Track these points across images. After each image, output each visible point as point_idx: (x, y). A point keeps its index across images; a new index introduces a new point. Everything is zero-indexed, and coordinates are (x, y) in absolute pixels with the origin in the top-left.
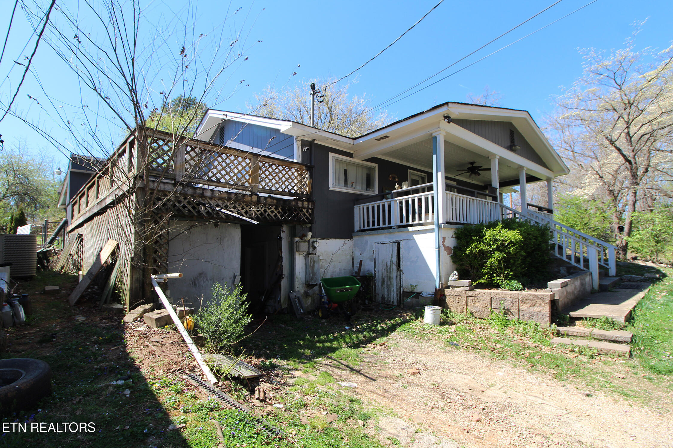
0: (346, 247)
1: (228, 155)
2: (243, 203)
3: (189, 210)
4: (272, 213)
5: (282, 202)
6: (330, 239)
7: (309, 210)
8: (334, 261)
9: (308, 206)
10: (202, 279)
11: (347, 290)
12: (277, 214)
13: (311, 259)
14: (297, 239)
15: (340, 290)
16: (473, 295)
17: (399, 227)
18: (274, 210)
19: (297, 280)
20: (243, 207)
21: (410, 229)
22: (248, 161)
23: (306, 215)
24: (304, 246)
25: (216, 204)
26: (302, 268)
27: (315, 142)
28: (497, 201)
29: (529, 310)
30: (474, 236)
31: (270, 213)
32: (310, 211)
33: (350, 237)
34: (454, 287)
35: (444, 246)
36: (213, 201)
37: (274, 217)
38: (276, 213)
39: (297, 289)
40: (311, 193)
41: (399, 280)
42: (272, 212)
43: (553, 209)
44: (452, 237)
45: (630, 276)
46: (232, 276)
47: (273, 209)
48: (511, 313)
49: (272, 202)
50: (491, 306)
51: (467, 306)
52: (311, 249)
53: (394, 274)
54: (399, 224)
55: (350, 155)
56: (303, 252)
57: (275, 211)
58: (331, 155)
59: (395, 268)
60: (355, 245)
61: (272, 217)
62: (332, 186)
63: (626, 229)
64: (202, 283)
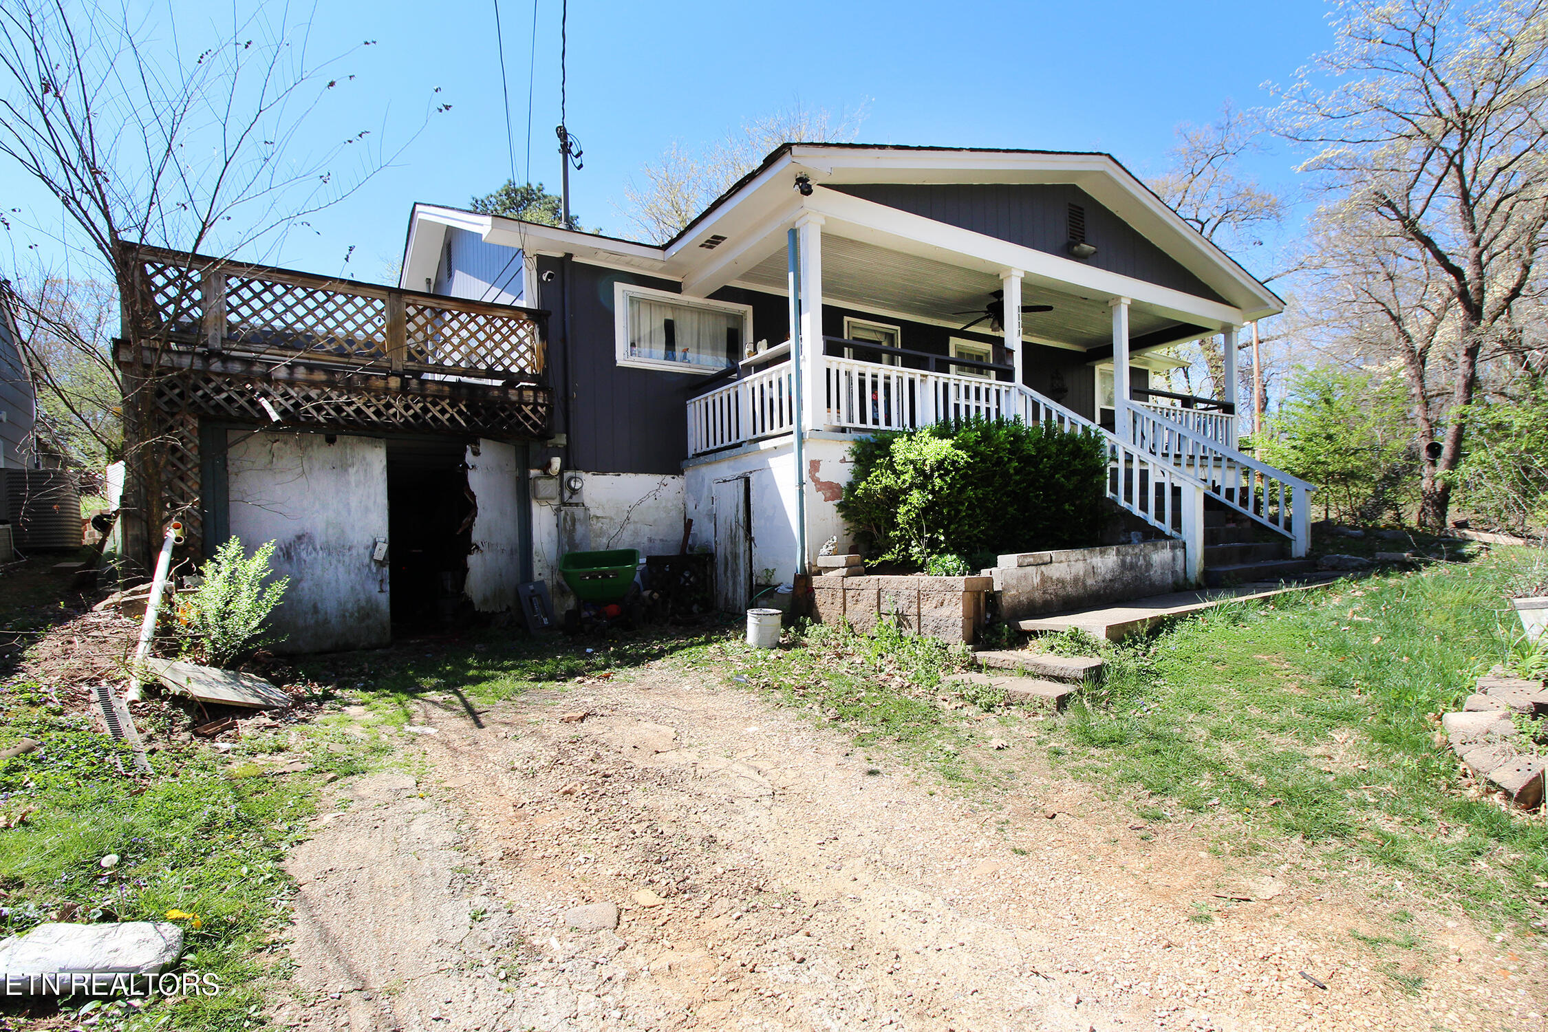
0: (664, 492)
1: (331, 293)
2: (369, 393)
3: (241, 407)
4: (443, 415)
5: (464, 391)
6: (623, 475)
7: (539, 408)
8: (635, 522)
9: (535, 399)
10: (302, 547)
11: (605, 575)
12: (456, 415)
13: (566, 513)
14: (534, 472)
15: (588, 574)
16: (854, 586)
17: (751, 441)
18: (447, 407)
19: (536, 558)
20: (369, 401)
21: (763, 445)
22: (379, 304)
23: (531, 418)
24: (547, 487)
25: (302, 394)
26: (549, 534)
27: (574, 259)
28: (1011, 379)
29: (933, 614)
30: (880, 457)
31: (439, 415)
32: (542, 410)
33: (677, 471)
34: (828, 569)
35: (816, 481)
36: (296, 389)
37: (447, 423)
38: (452, 415)
39: (536, 577)
40: (545, 371)
41: (747, 561)
42: (443, 411)
43: (1235, 401)
44: (843, 461)
45: (1338, 558)
46: (371, 542)
47: (445, 404)
48: (908, 621)
49: (437, 391)
50: (879, 608)
51: (845, 610)
52: (567, 494)
53: (742, 548)
54: (752, 437)
55: (675, 287)
56: (547, 499)
57: (450, 410)
58: (620, 289)
59: (741, 533)
60: (688, 488)
61: (442, 422)
62: (623, 358)
63: (1446, 452)
64: (304, 554)
